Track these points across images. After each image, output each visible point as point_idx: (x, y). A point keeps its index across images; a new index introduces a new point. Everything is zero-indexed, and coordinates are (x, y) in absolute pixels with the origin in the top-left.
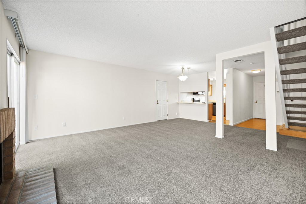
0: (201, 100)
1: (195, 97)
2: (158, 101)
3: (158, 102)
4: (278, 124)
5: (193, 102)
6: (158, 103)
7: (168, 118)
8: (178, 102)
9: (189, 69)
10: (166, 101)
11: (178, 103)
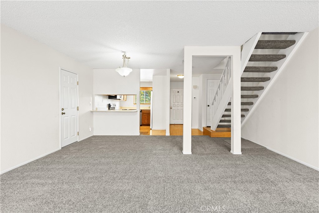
0: (116, 106)
1: (111, 102)
2: (63, 110)
3: (63, 112)
4: (193, 128)
5: (109, 109)
6: (63, 114)
7: (79, 140)
8: (91, 110)
9: (129, 59)
10: (76, 109)
11: (92, 112)
